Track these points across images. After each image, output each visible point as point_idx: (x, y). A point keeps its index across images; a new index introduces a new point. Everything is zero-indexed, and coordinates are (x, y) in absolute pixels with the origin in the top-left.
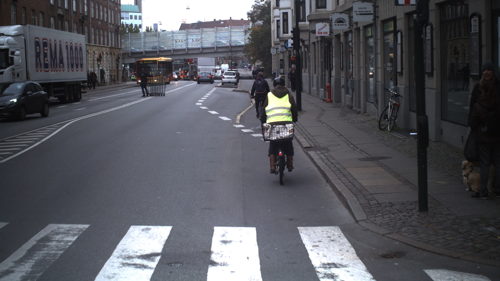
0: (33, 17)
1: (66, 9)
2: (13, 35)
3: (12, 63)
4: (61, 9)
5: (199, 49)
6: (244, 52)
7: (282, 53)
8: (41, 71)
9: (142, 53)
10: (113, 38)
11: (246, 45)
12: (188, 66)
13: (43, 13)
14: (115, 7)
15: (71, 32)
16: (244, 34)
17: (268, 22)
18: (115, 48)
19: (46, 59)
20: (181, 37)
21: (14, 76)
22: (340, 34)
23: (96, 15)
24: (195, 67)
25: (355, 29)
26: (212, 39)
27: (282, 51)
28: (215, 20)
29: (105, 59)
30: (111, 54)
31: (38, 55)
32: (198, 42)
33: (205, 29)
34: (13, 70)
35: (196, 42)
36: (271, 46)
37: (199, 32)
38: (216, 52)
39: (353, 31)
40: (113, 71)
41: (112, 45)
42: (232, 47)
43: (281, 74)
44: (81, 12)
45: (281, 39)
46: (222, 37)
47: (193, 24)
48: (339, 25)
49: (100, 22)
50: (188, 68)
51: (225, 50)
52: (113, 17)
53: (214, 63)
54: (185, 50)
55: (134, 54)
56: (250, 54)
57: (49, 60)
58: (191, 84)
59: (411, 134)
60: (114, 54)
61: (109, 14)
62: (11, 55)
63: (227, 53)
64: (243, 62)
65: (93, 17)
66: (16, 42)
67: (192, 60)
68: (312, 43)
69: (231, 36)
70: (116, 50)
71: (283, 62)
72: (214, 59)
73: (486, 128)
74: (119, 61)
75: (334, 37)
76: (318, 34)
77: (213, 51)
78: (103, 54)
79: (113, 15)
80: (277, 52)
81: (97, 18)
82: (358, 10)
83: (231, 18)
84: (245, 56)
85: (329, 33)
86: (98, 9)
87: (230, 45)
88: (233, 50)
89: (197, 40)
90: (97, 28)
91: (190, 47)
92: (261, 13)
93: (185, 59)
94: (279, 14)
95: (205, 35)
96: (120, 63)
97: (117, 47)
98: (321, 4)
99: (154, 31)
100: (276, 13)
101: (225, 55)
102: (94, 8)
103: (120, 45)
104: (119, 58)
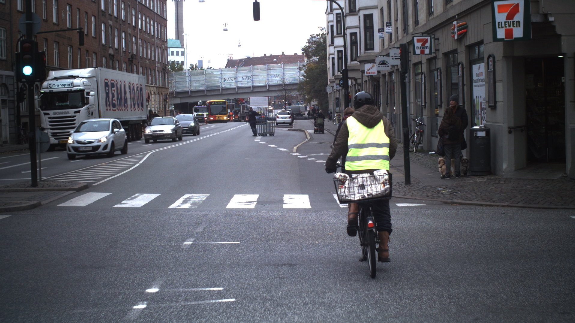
0: (87, 58)
1: (116, 49)
2: (87, 77)
3: (88, 103)
4: (112, 48)
5: (250, 87)
6: (298, 90)
7: (338, 91)
8: (110, 110)
9: (188, 92)
10: (161, 77)
11: (301, 83)
12: (240, 106)
13: (96, 54)
14: (162, 45)
15: (121, 71)
16: (298, 71)
17: (324, 58)
18: (163, 88)
19: (114, 99)
20: (230, 74)
21: (89, 114)
22: (385, 74)
23: (144, 54)
24: (246, 107)
25: (396, 70)
26: (263, 77)
27: (338, 89)
28: (265, 55)
29: (153, 100)
30: (159, 94)
31: (107, 94)
32: (248, 81)
33: (256, 67)
34: (88, 109)
35: (246, 80)
36: (327, 84)
37: (250, 69)
38: (268, 91)
39: (395, 71)
40: (161, 112)
41: (159, 85)
42: (285, 85)
43: (337, 113)
44: (130, 51)
45: (336, 77)
46: (275, 75)
47: (241, 60)
48: (382, 67)
49: (147, 61)
50: (239, 108)
51: (279, 89)
52: (160, 55)
53: (267, 102)
54: (234, 89)
55: (179, 94)
56: (305, 93)
57: (116, 100)
58: (242, 126)
59: (430, 153)
60: (162, 94)
61: (157, 52)
62: (87, 95)
63: (281, 92)
65: (141, 56)
66: (90, 84)
67: (243, 99)
68: (365, 81)
69: (284, 74)
70: (163, 90)
71: (338, 101)
72: (267, 98)
73: (448, 136)
74: (166, 101)
75: (381, 76)
76: (367, 74)
77: (264, 89)
78: (151, 94)
79: (160, 53)
80: (333, 90)
81: (145, 57)
82: (394, 55)
83: (283, 52)
84: (300, 94)
85: (376, 73)
86: (146, 47)
87: (284, 83)
88: (287, 88)
89: (248, 78)
90: (145, 67)
91: (239, 85)
92: (316, 48)
93: (235, 99)
94: (334, 52)
95: (256, 73)
96: (168, 104)
97: (164, 87)
98: (369, 46)
99: (200, 69)
100: (331, 51)
101: (278, 94)
102: (142, 46)
103: (167, 84)
104: (166, 98)
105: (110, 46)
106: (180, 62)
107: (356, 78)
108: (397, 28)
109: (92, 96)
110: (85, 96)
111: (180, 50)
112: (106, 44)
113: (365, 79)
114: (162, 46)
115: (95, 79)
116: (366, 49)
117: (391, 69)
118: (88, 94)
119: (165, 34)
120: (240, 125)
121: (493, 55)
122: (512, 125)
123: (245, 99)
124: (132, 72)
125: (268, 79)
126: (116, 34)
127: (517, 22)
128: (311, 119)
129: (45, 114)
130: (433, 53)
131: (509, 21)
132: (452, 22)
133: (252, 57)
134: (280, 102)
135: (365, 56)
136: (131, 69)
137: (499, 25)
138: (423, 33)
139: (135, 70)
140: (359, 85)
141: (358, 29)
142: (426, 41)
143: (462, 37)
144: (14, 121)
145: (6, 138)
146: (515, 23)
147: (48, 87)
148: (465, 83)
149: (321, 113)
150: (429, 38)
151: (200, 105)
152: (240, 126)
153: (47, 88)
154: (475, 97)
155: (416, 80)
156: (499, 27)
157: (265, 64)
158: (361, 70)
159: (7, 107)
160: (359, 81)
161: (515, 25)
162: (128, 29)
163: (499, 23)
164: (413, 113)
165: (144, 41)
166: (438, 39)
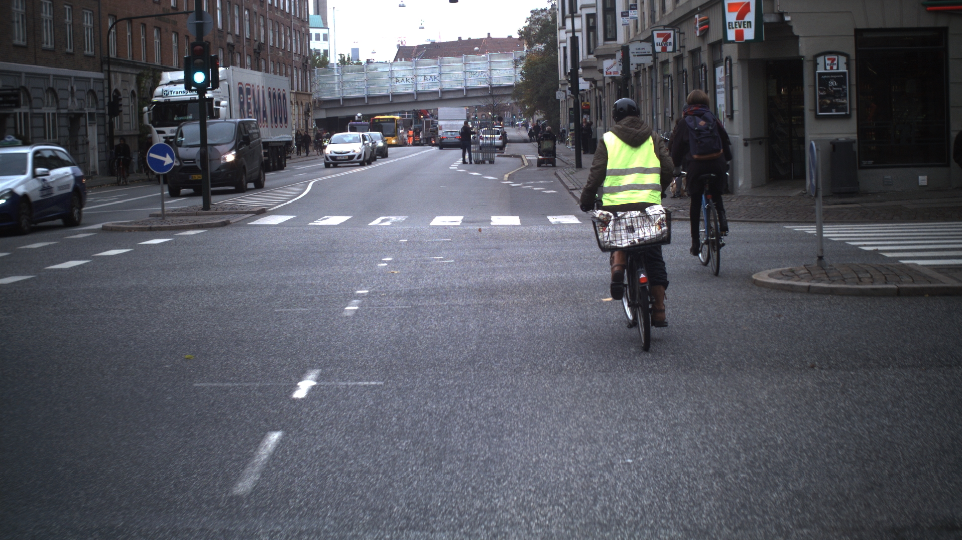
1: (236, 35)
4: (231, 35)
5: (437, 92)
6: (513, 96)
9: (338, 101)
10: (300, 77)
11: (518, 85)
12: (421, 122)
15: (244, 68)
16: (514, 65)
17: (553, 46)
18: (303, 94)
19: (250, 110)
20: (403, 70)
23: (275, 42)
24: (432, 124)
26: (458, 76)
28: (460, 38)
30: (297, 103)
31: (242, 104)
32: (434, 82)
33: (446, 59)
35: (431, 81)
36: (559, 87)
37: (436, 63)
38: (466, 98)
41: (298, 90)
42: (493, 88)
44: (256, 39)
46: (476, 72)
47: (420, 47)
49: (281, 53)
50: (421, 125)
51: (482, 95)
52: (299, 43)
54: (412, 94)
55: (324, 104)
56: (525, 101)
57: (252, 112)
58: (427, 151)
60: (302, 103)
61: (294, 38)
62: (216, 106)
63: (485, 100)
64: (513, 115)
65: (271, 45)
67: (427, 111)
69: (490, 70)
70: (303, 97)
72: (464, 109)
74: (308, 115)
76: (608, 74)
77: (459, 96)
79: (299, 40)
81: (277, 46)
82: (635, 51)
83: (489, 34)
84: (516, 103)
85: (620, 73)
86: (278, 31)
87: (491, 85)
88: (496, 94)
89: (433, 77)
90: (278, 62)
91: (420, 89)
92: (541, 31)
93: (414, 110)
94: (565, 39)
95: (446, 68)
96: (310, 119)
97: (305, 92)
98: (610, 35)
99: (355, 62)
100: (563, 36)
101: (482, 103)
102: (272, 30)
103: (309, 89)
104: (309, 110)
105: (229, 31)
106: (322, 52)
107: (596, 79)
108: (644, 13)
109: (223, 106)
110: (214, 107)
111: (322, 32)
112: (223, 29)
113: (608, 81)
114: (301, 29)
115: (226, 83)
116: (606, 39)
117: (637, 68)
118: (218, 104)
119: (306, 10)
120: (423, 150)
121: (730, 57)
122: (748, 137)
123: (429, 111)
124: (259, 69)
125: (465, 80)
126: (236, 13)
127: (748, 22)
128: (534, 141)
129: (159, 132)
130: (678, 50)
131: (740, 21)
132: (694, 16)
133: (437, 41)
134: (484, 116)
135: (604, 49)
136: (258, 65)
137: (729, 26)
138: (665, 27)
139: (263, 68)
140: (600, 89)
141: (595, 9)
142: (669, 36)
143: (704, 34)
144: (105, 143)
145: (94, 167)
146: (746, 23)
147: (164, 94)
148: (708, 89)
149: (549, 131)
150: (672, 32)
151: (358, 121)
152: (424, 152)
153: (161, 96)
154: (718, 106)
155: (664, 83)
156: (729, 28)
157: (459, 54)
158: (598, 69)
159: (95, 123)
160: (600, 84)
161: (746, 26)
162: (253, 5)
163: (729, 23)
164: (660, 128)
165: (277, 22)
166: (684, 33)
